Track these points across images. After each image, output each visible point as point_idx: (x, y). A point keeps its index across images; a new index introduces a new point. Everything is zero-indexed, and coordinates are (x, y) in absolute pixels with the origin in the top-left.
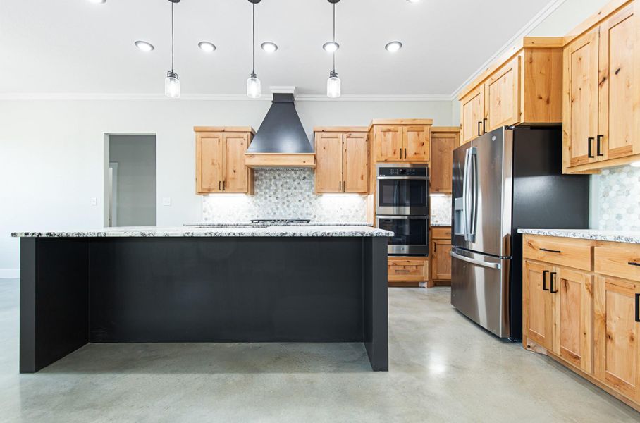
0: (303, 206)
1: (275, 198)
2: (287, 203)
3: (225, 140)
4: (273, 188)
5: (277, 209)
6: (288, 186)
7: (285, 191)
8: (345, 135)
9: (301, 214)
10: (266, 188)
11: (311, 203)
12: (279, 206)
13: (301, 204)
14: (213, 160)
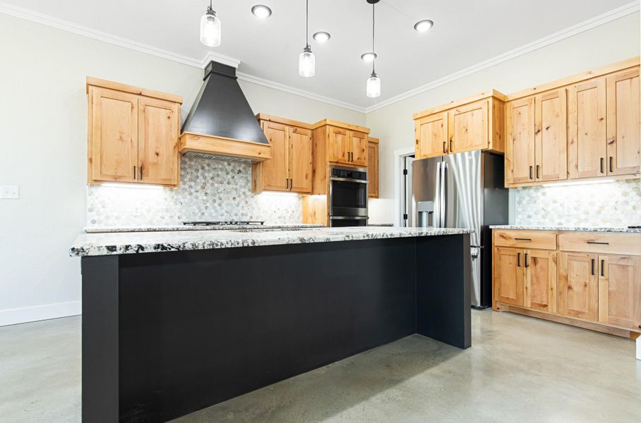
0: (238, 205)
1: (203, 194)
2: (218, 201)
3: (141, 108)
4: (200, 180)
5: (206, 208)
6: (220, 179)
7: (216, 185)
8: (292, 129)
9: (236, 215)
10: (191, 180)
11: (247, 202)
12: (208, 205)
13: (236, 202)
14: (121, 133)
